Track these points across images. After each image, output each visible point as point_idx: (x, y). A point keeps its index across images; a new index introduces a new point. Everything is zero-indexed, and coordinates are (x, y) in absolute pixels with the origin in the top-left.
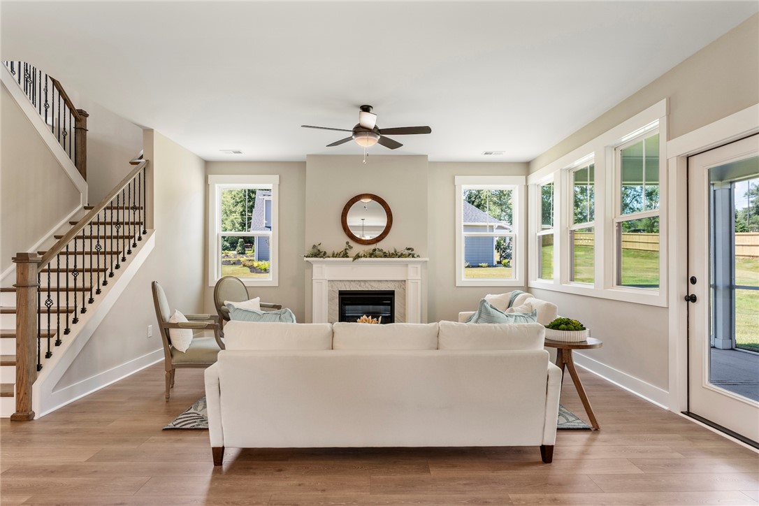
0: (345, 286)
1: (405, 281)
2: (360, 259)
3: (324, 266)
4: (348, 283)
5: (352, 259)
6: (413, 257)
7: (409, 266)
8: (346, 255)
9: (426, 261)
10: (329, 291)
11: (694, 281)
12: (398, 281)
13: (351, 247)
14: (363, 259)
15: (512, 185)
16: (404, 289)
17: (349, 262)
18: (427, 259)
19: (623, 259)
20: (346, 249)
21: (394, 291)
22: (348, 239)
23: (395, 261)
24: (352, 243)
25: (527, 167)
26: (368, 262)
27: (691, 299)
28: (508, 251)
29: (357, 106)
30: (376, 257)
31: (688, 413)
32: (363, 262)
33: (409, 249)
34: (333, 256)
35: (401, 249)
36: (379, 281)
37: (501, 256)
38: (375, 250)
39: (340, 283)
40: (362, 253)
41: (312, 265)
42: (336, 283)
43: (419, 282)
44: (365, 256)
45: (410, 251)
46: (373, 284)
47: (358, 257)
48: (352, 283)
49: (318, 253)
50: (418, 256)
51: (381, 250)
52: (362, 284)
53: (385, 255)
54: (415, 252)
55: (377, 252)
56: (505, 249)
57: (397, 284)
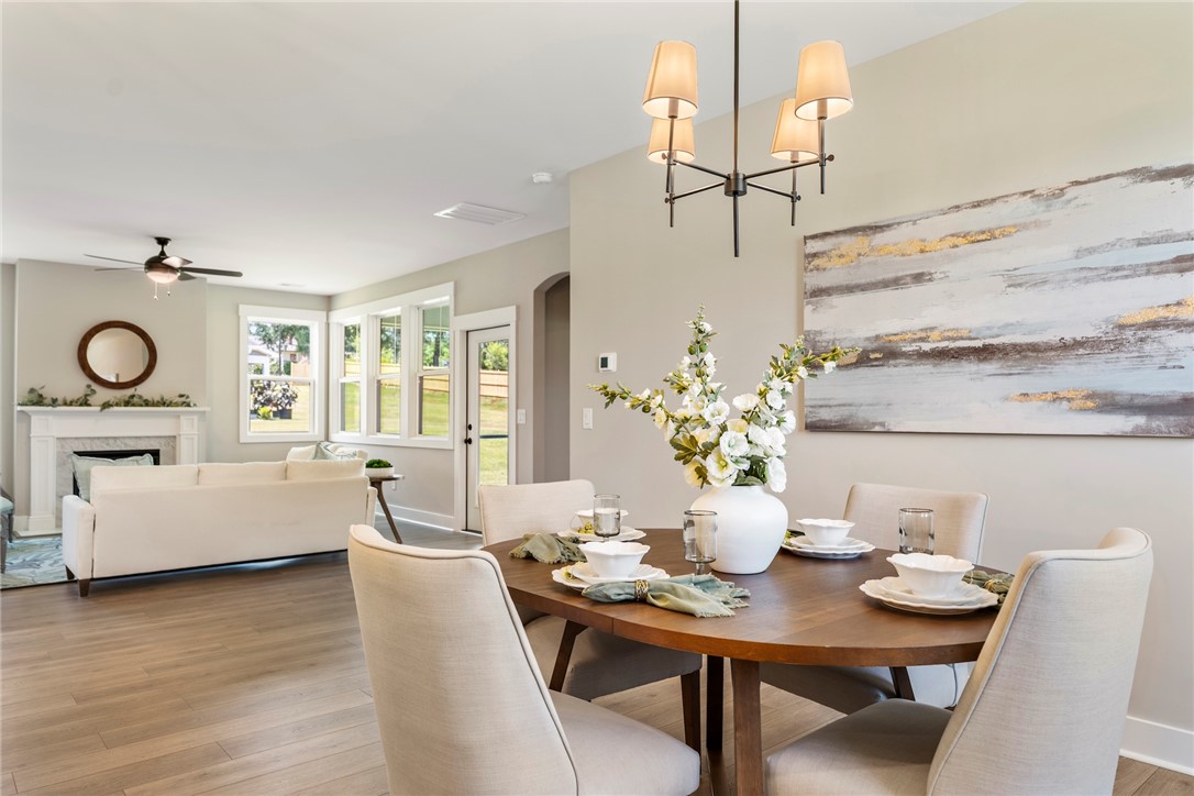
0: (83, 445)
1: (175, 437)
2: (112, 409)
3: (50, 418)
4: (89, 441)
5: (99, 408)
6: (189, 405)
7: (182, 417)
8: (85, 403)
9: (204, 412)
10: (58, 453)
11: (470, 427)
12: (165, 437)
13: (94, 392)
14: (116, 408)
15: (313, 322)
16: (174, 448)
17: (95, 412)
18: (207, 409)
19: (425, 404)
20: (86, 395)
21: (158, 450)
22: (89, 382)
23: (161, 412)
24: (95, 386)
25: (328, 302)
26: (122, 412)
27: (468, 441)
28: (269, 392)
29: (152, 237)
30: (134, 405)
31: (466, 530)
32: (116, 412)
33: (181, 396)
34: (65, 404)
35: (170, 395)
36: (136, 438)
37: (256, 401)
38: (133, 396)
39: (76, 442)
40: (112, 401)
41: (30, 417)
42: (68, 441)
43: (196, 437)
44: (117, 405)
45: (183, 399)
46: (128, 441)
47: (106, 405)
48: (96, 441)
49: (38, 400)
50: (195, 405)
51: (140, 397)
52: (111, 442)
53: (147, 403)
54: (192, 400)
55: (135, 399)
56: (264, 388)
57: (163, 441)
